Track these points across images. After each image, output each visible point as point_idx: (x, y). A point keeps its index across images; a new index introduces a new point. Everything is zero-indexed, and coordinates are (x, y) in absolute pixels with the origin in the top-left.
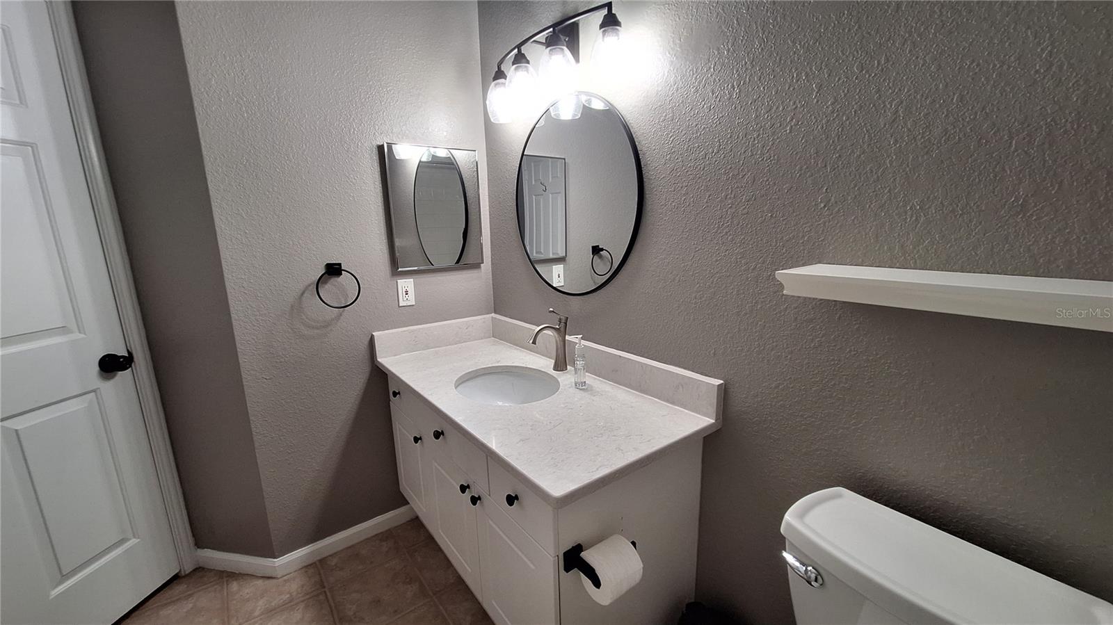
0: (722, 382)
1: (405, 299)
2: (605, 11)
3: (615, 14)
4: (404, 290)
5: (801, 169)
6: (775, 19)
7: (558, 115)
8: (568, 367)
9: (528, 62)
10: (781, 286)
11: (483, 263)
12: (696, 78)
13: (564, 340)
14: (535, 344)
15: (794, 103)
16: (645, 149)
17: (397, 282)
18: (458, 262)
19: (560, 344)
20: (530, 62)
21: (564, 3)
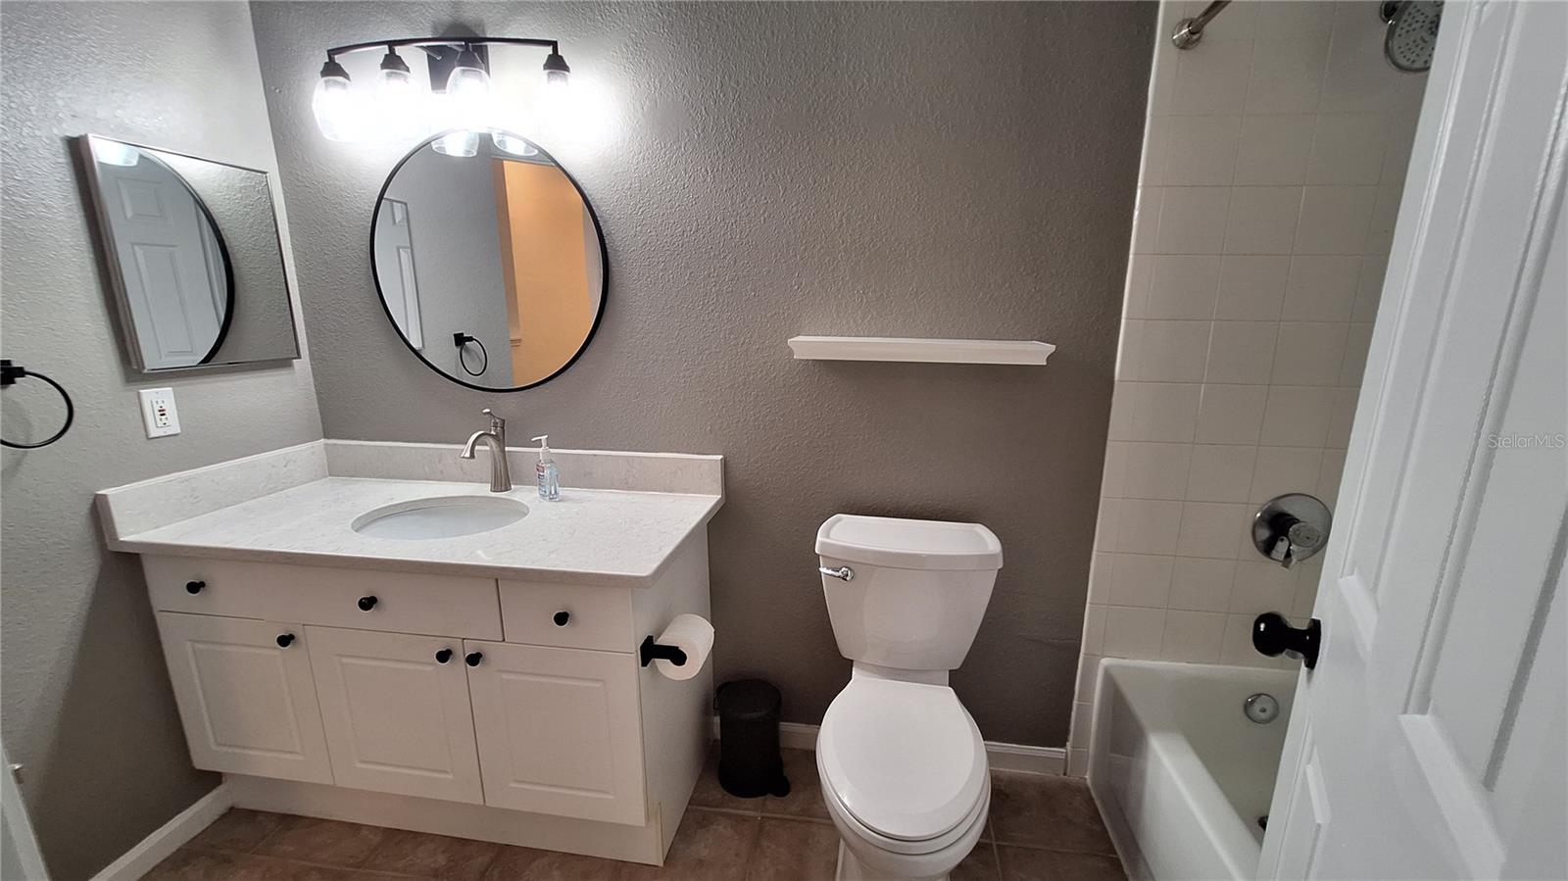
0: (721, 457)
1: (160, 424)
2: (549, 50)
3: (561, 57)
4: (157, 408)
5: (776, 256)
6: (742, 120)
7: (443, 149)
8: (512, 486)
9: (407, 69)
10: (791, 353)
11: (299, 357)
12: (665, 153)
13: (503, 451)
14: (474, 457)
15: (766, 198)
16: (606, 216)
17: (139, 395)
18: (206, 360)
19: (499, 457)
20: (411, 69)
21: (456, 6)
